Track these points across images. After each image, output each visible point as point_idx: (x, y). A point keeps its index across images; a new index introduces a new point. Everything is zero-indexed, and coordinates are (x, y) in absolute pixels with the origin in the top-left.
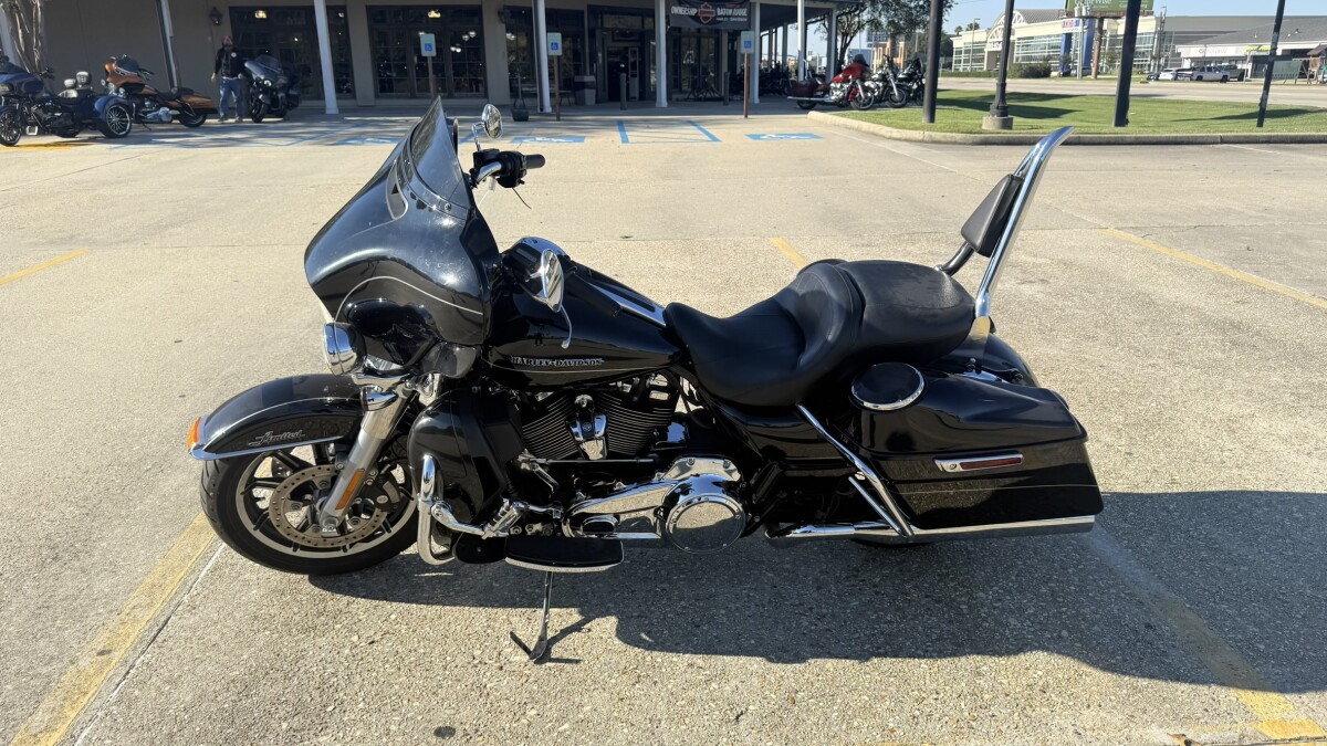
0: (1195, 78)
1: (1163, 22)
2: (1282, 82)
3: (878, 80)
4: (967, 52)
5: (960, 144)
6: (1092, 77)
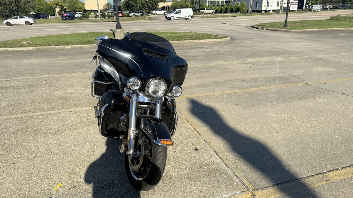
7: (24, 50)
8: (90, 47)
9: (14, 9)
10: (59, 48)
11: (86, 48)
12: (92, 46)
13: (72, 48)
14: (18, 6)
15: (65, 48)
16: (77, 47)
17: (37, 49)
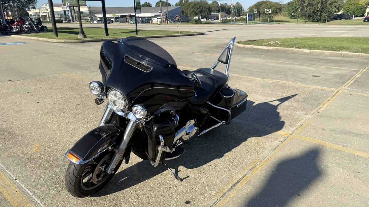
0: (102, 22)
1: (90, 8)
2: (122, 23)
3: (28, 25)
4: (34, 15)
5: (76, 43)
6: (75, 22)
7: (264, 49)
8: (331, 54)
9: (318, 9)
10: (297, 50)
11: (326, 54)
12: (334, 53)
13: (310, 53)
14: (324, 6)
15: (303, 51)
16: (315, 52)
17: (277, 49)
